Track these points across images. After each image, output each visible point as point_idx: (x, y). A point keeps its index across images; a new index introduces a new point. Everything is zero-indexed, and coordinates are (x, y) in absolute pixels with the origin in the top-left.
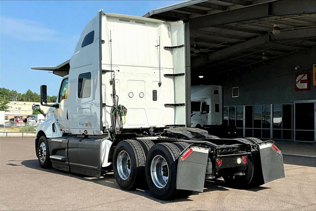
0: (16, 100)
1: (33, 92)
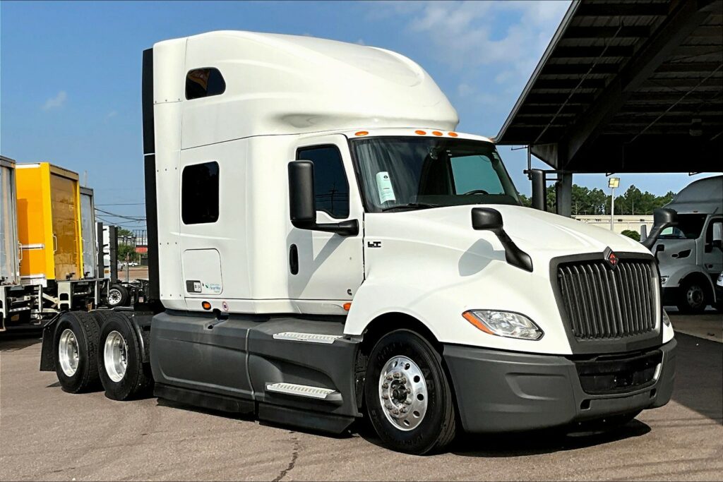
0: (603, 211)
1: (643, 192)
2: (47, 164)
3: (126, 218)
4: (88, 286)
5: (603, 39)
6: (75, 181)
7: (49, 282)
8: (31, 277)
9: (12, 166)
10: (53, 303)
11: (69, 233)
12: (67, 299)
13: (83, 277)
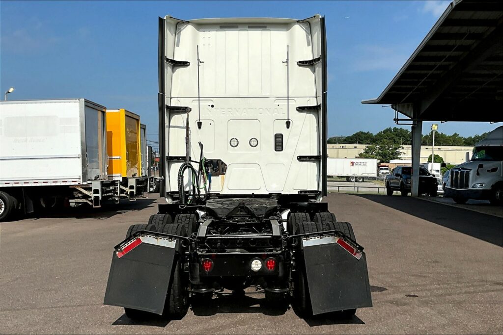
2: (124, 110)
3: (153, 142)
4: (144, 181)
5: (454, 41)
6: (138, 120)
7: (123, 178)
8: (113, 175)
9: (104, 110)
10: (125, 191)
11: (134, 151)
12: (134, 189)
13: (141, 176)
